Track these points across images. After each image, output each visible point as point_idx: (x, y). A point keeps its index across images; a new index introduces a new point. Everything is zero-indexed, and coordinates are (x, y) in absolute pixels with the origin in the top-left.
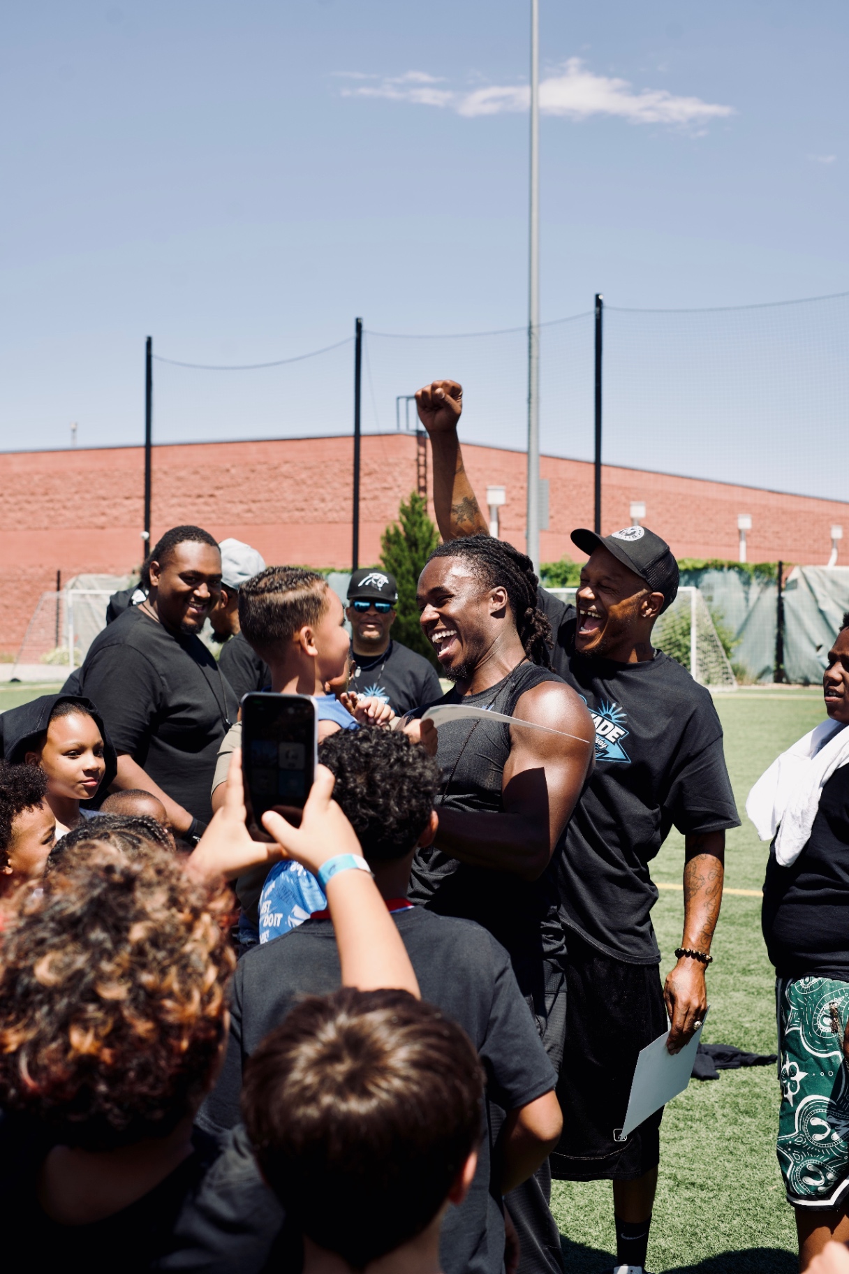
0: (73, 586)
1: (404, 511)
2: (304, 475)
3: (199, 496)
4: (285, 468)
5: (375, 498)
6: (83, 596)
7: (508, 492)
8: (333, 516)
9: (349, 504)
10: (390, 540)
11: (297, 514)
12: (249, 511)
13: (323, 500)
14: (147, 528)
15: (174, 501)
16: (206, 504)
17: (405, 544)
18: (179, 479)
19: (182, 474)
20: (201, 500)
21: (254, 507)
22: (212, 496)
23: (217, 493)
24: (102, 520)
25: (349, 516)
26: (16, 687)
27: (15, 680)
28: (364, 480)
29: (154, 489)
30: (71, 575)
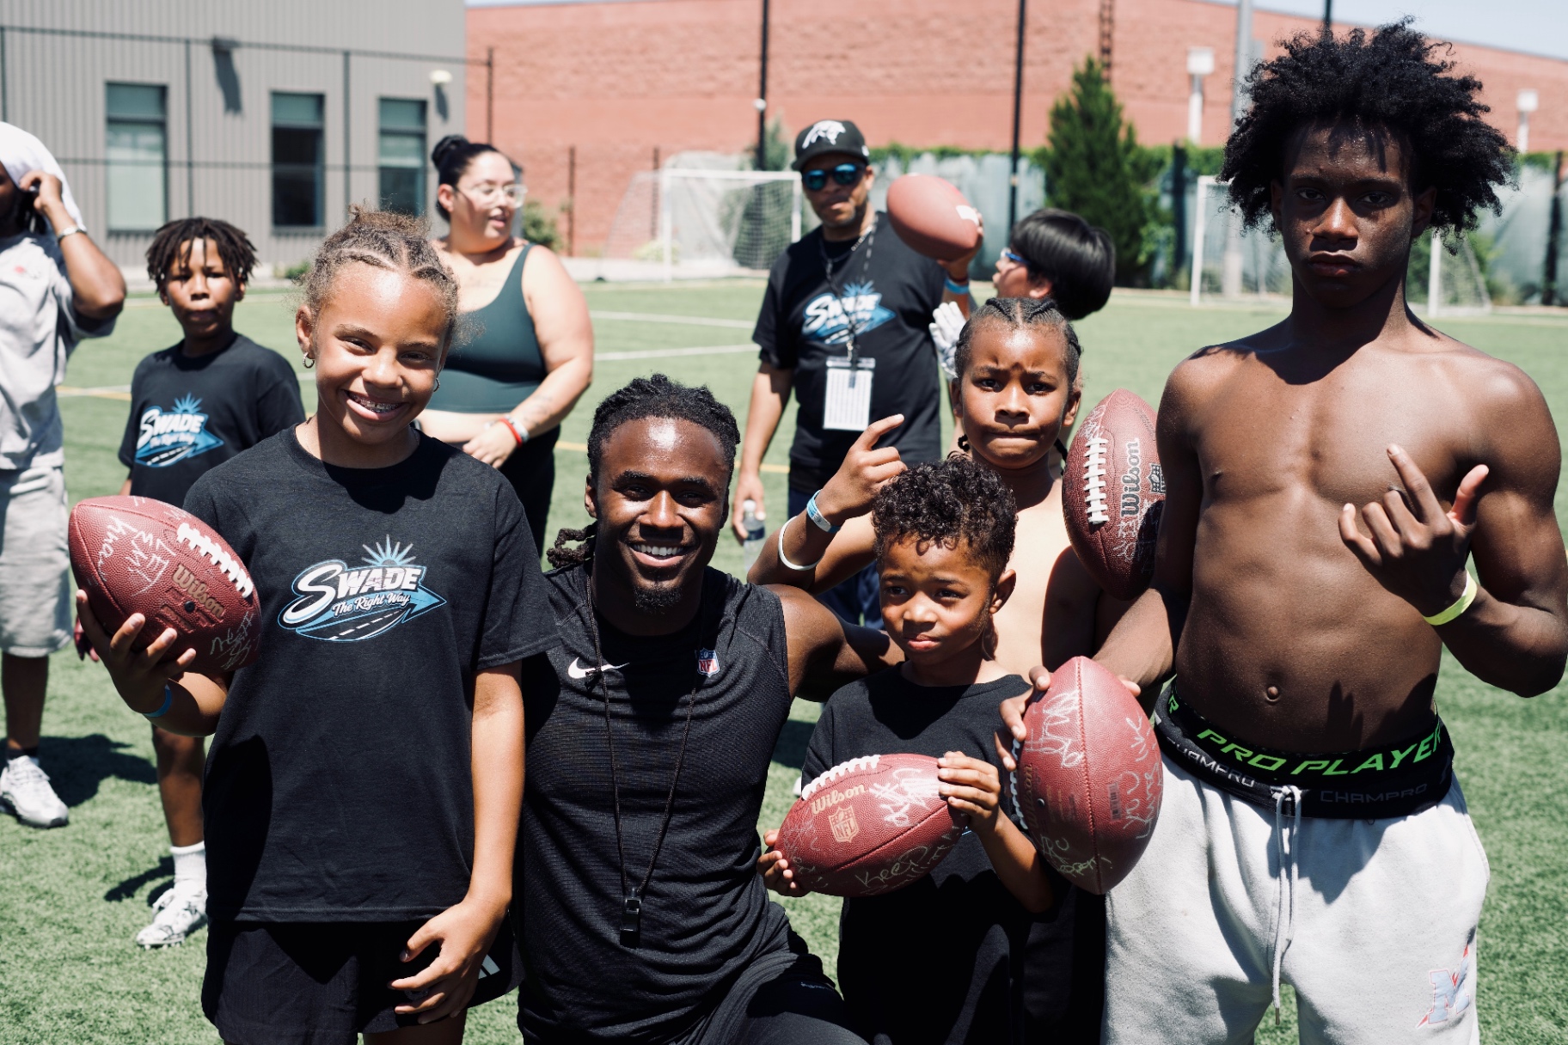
0: (674, 166)
1: (1078, 79)
2: (958, 32)
3: (829, 57)
4: (935, 24)
5: (1046, 62)
6: (685, 179)
7: (1217, 57)
8: (993, 84)
9: (1011, 70)
10: (1060, 116)
11: (948, 82)
12: (889, 76)
13: (980, 64)
14: (763, 94)
15: (798, 63)
16: (838, 67)
17: (1077, 121)
18: (805, 36)
19: (809, 29)
20: (830, 64)
21: (896, 72)
22: (844, 57)
23: (853, 53)
24: (709, 86)
25: (1009, 84)
26: (601, 287)
27: (600, 279)
28: (1031, 38)
29: (773, 48)
30: (670, 153)
